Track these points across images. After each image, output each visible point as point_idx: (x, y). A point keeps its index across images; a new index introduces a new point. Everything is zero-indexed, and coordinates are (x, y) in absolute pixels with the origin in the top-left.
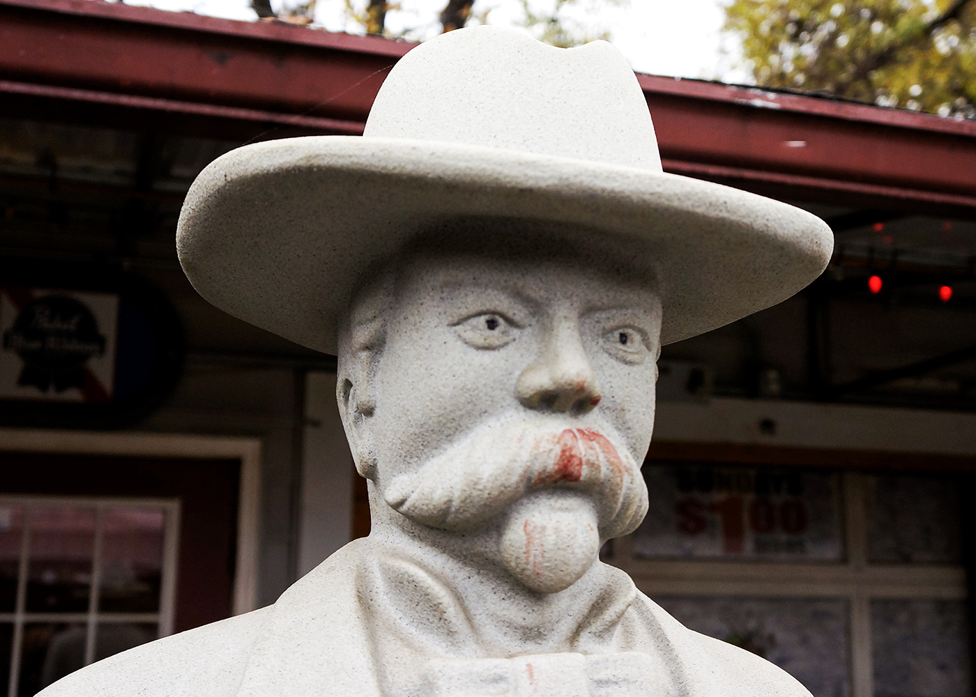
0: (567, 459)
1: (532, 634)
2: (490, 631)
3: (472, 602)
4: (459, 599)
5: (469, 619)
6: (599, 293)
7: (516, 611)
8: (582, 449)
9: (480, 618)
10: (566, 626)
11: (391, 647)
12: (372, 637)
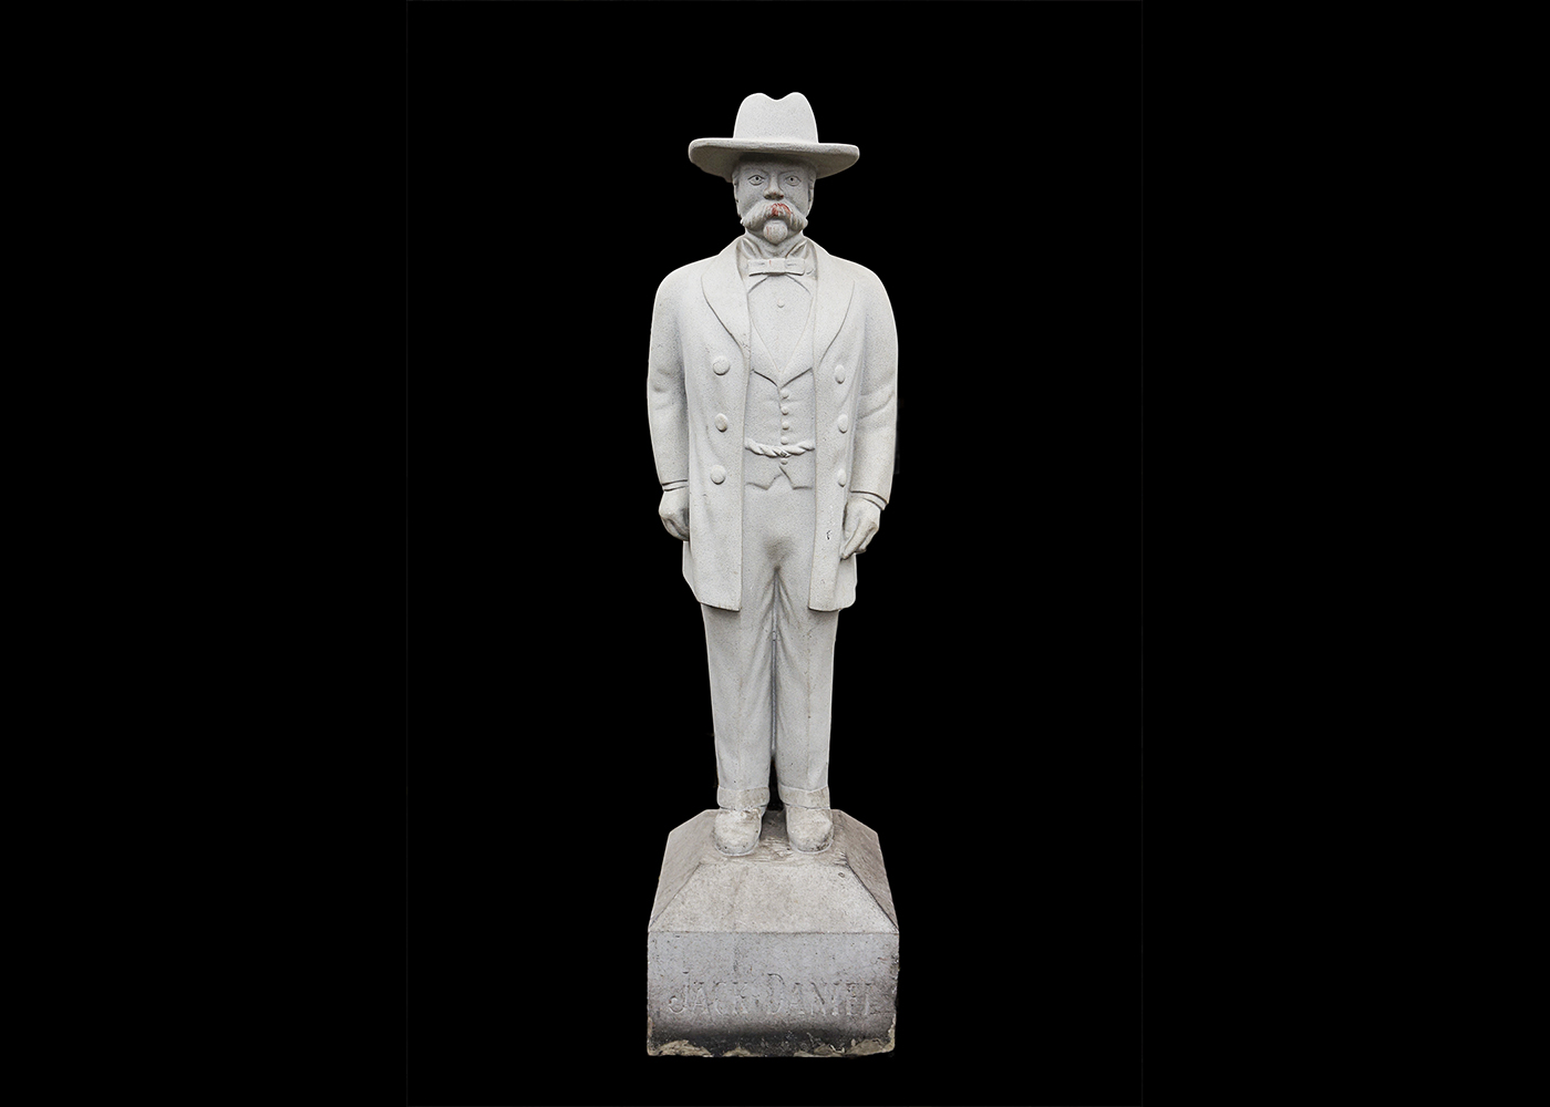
0: (774, 210)
1: (776, 255)
2: (766, 254)
3: (761, 247)
4: (757, 246)
5: (760, 251)
6: (782, 168)
7: (771, 249)
8: (778, 208)
9: (763, 251)
10: (785, 253)
11: (742, 258)
12: (738, 256)
